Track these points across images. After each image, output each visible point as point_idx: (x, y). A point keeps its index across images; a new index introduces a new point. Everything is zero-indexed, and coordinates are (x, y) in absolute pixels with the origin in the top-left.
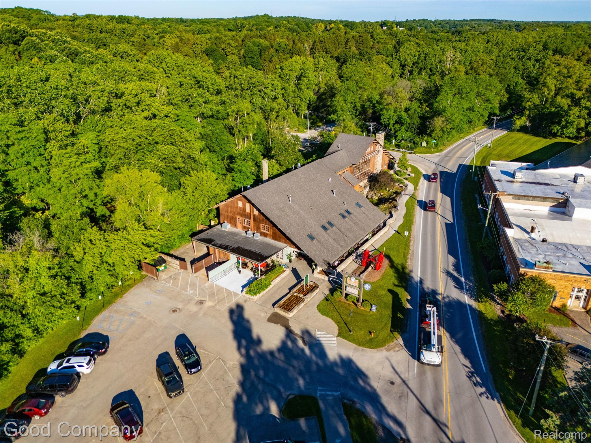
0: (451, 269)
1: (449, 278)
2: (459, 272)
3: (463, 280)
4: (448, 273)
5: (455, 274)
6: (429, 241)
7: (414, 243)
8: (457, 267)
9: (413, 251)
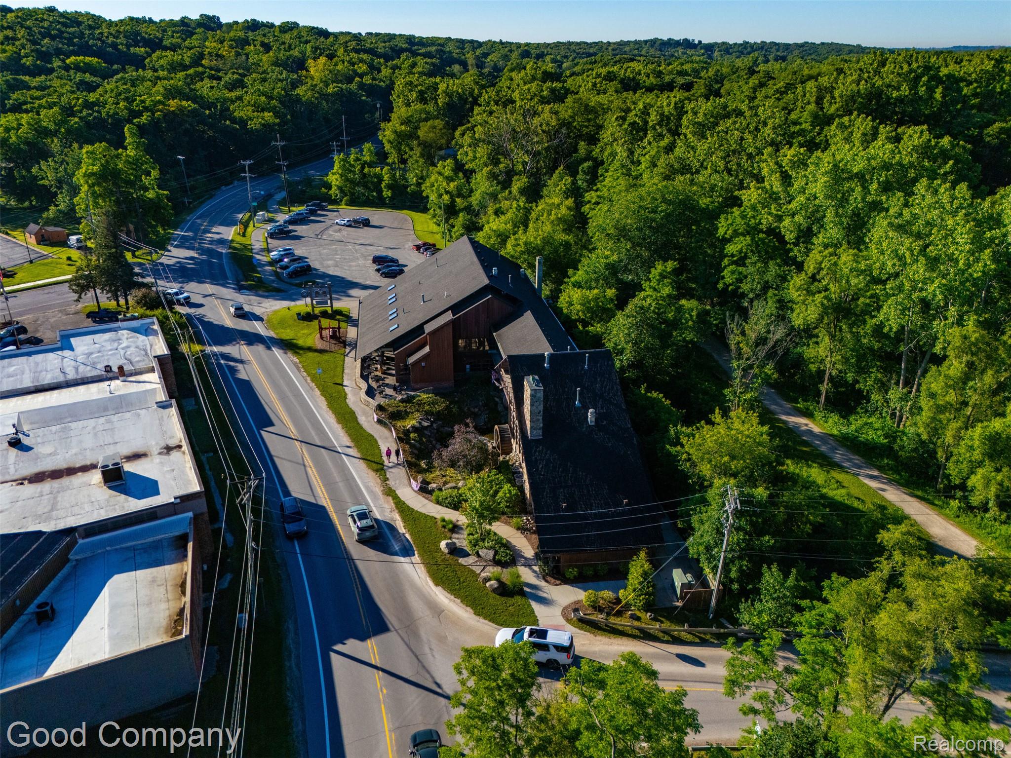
0: (240, 366)
1: (239, 357)
2: (230, 367)
3: (222, 362)
4: (241, 362)
5: (232, 364)
6: (285, 388)
7: (306, 381)
8: (233, 370)
9: (300, 371)
